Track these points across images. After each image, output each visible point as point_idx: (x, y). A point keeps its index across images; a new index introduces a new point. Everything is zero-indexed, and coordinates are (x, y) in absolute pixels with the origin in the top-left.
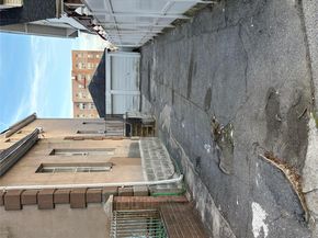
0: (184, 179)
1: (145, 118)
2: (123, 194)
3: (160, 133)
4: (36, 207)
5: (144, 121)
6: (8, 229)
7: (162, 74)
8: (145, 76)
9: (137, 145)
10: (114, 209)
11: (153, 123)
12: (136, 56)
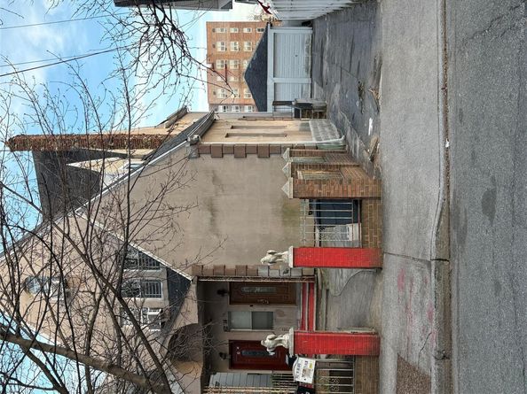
0: (345, 139)
1: (316, 102)
2: (297, 147)
3: (331, 115)
4: (233, 156)
5: (314, 106)
6: (213, 172)
7: (334, 53)
8: (317, 59)
9: (308, 125)
10: (291, 156)
11: (324, 108)
12: (307, 31)
